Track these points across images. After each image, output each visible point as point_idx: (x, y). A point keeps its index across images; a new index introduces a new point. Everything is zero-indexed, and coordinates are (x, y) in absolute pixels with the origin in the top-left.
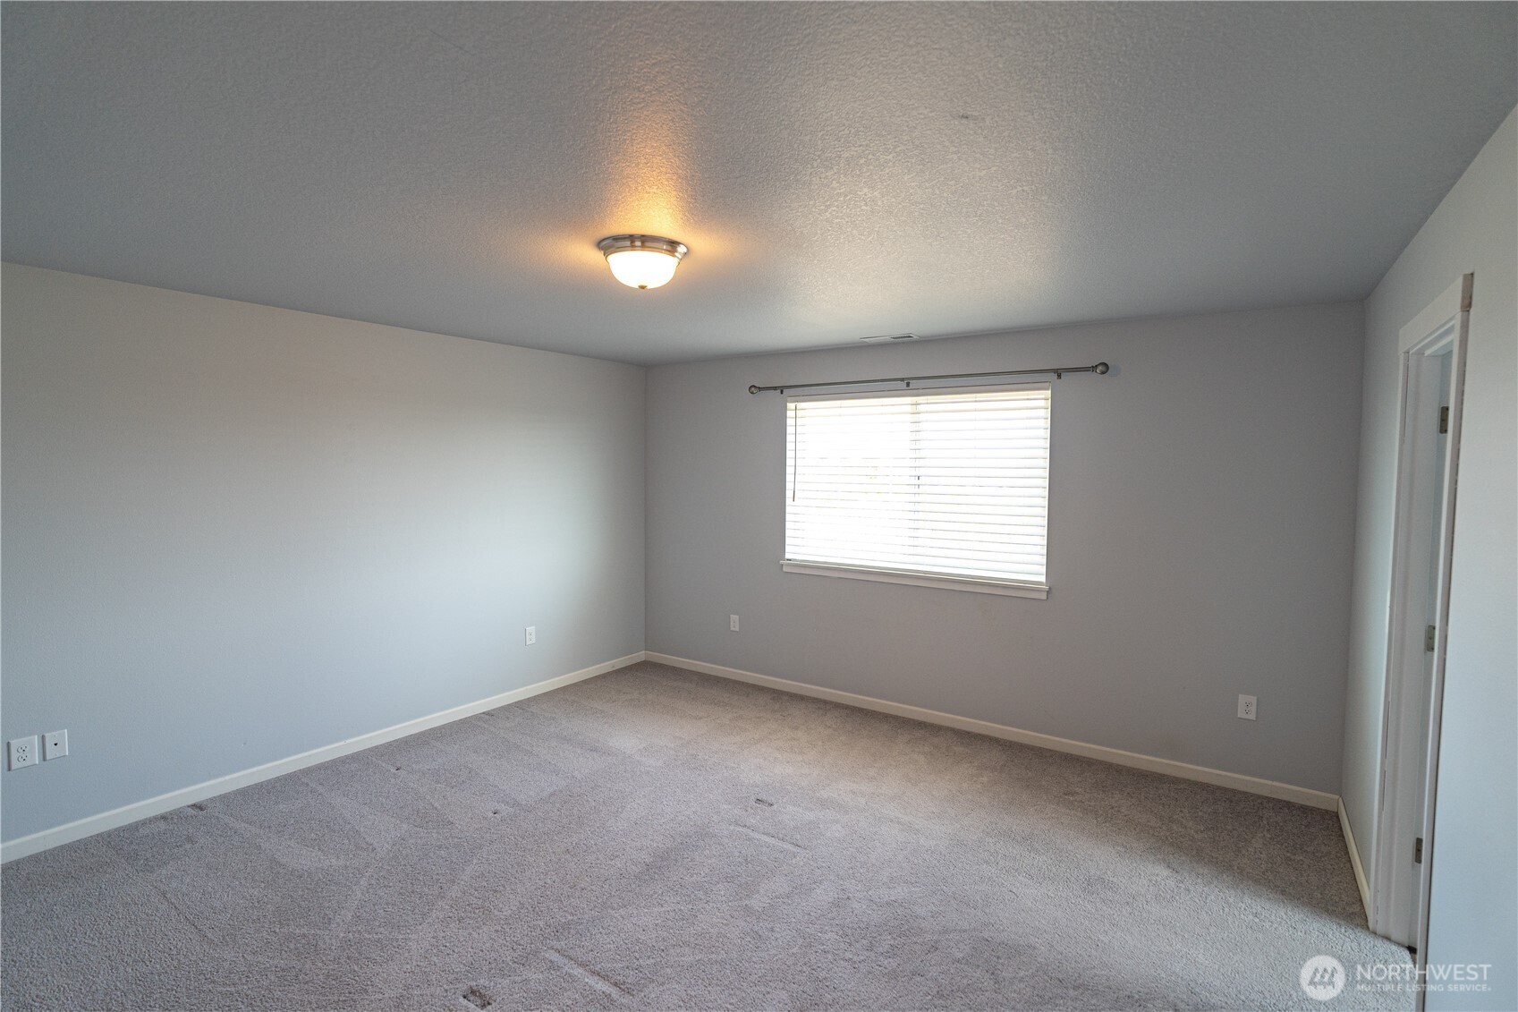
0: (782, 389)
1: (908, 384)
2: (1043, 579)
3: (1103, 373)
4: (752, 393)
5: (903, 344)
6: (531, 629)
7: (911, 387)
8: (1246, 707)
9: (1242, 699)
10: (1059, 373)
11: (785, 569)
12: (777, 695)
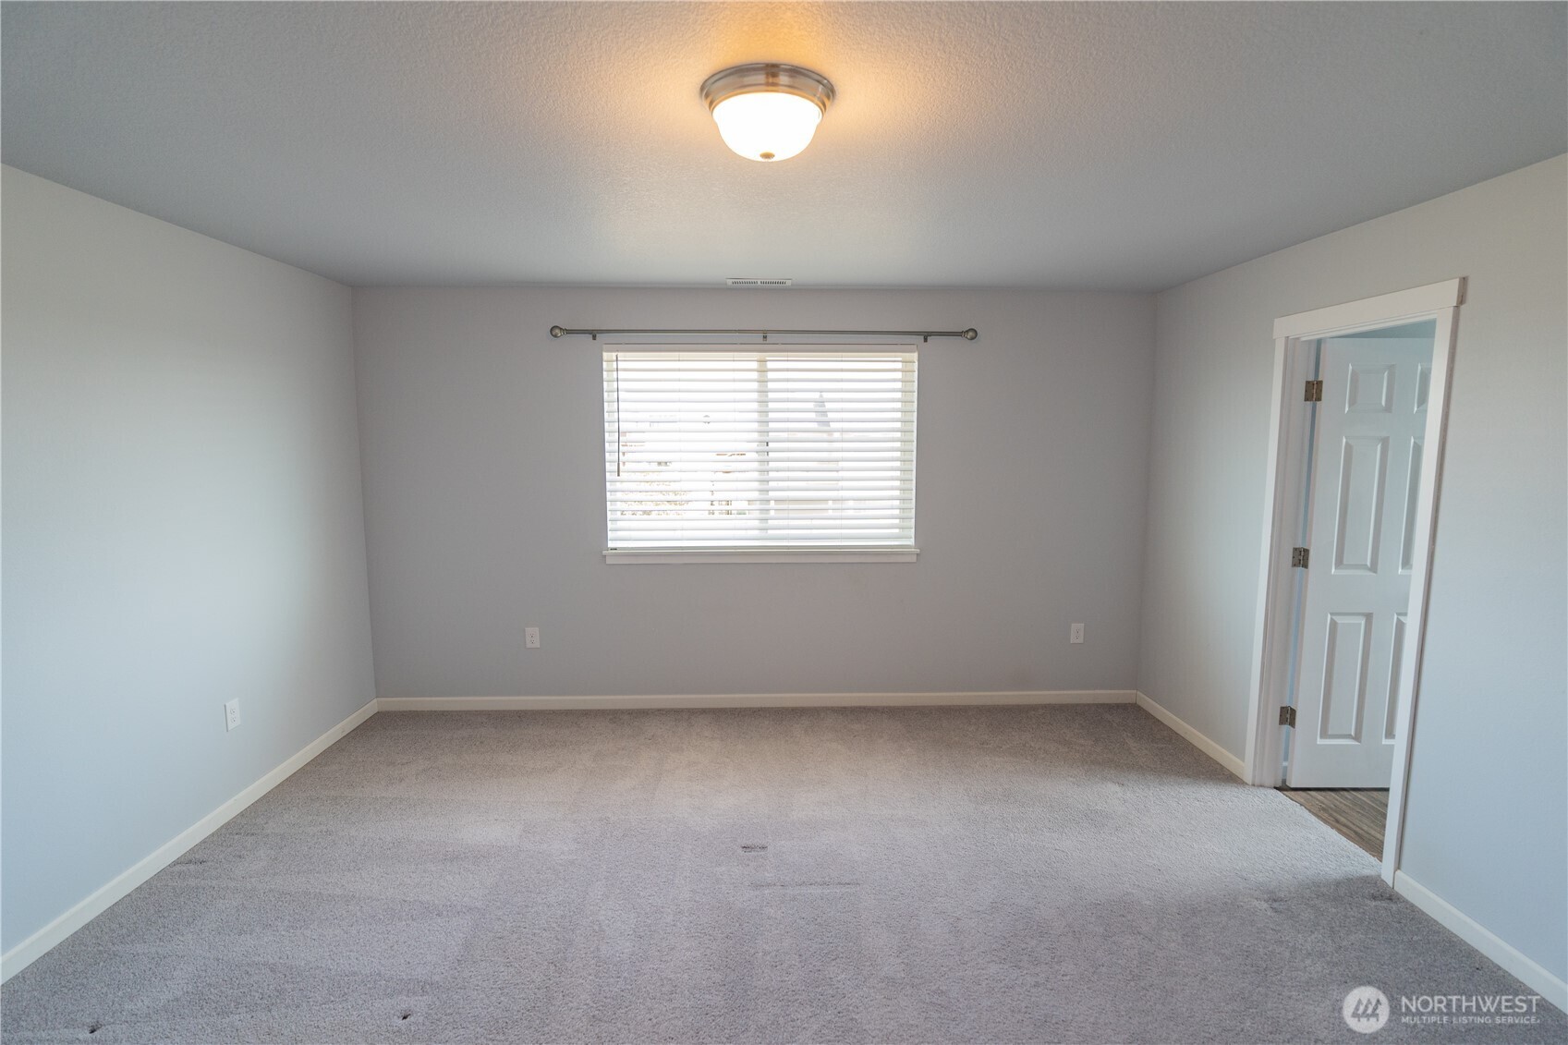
0: (594, 334)
1: (765, 337)
2: (911, 542)
3: (972, 339)
4: (556, 336)
5: (742, 290)
6: (233, 704)
7: (769, 340)
8: (1077, 633)
9: (1074, 626)
10: (926, 336)
11: (609, 561)
12: (615, 717)
